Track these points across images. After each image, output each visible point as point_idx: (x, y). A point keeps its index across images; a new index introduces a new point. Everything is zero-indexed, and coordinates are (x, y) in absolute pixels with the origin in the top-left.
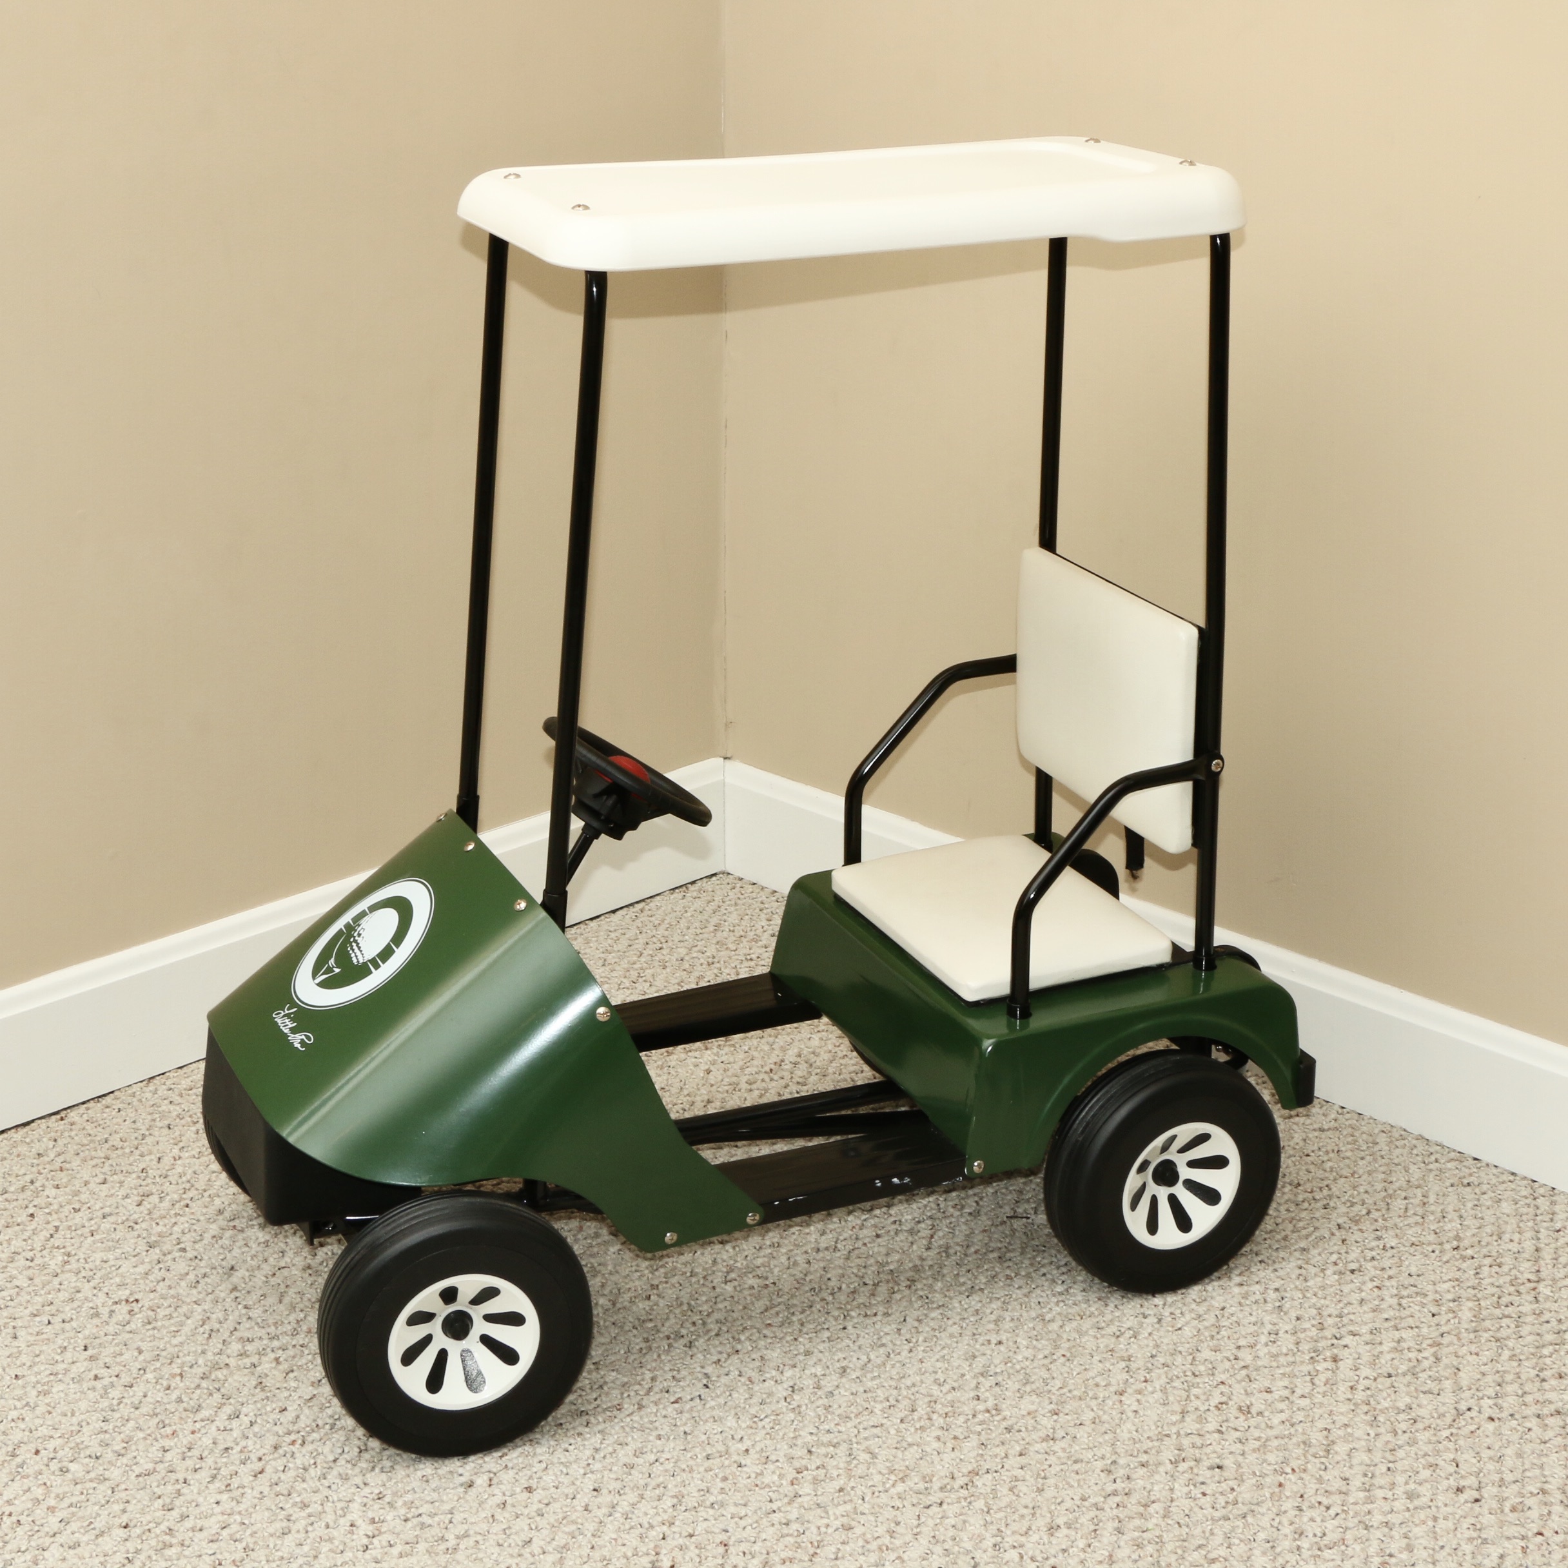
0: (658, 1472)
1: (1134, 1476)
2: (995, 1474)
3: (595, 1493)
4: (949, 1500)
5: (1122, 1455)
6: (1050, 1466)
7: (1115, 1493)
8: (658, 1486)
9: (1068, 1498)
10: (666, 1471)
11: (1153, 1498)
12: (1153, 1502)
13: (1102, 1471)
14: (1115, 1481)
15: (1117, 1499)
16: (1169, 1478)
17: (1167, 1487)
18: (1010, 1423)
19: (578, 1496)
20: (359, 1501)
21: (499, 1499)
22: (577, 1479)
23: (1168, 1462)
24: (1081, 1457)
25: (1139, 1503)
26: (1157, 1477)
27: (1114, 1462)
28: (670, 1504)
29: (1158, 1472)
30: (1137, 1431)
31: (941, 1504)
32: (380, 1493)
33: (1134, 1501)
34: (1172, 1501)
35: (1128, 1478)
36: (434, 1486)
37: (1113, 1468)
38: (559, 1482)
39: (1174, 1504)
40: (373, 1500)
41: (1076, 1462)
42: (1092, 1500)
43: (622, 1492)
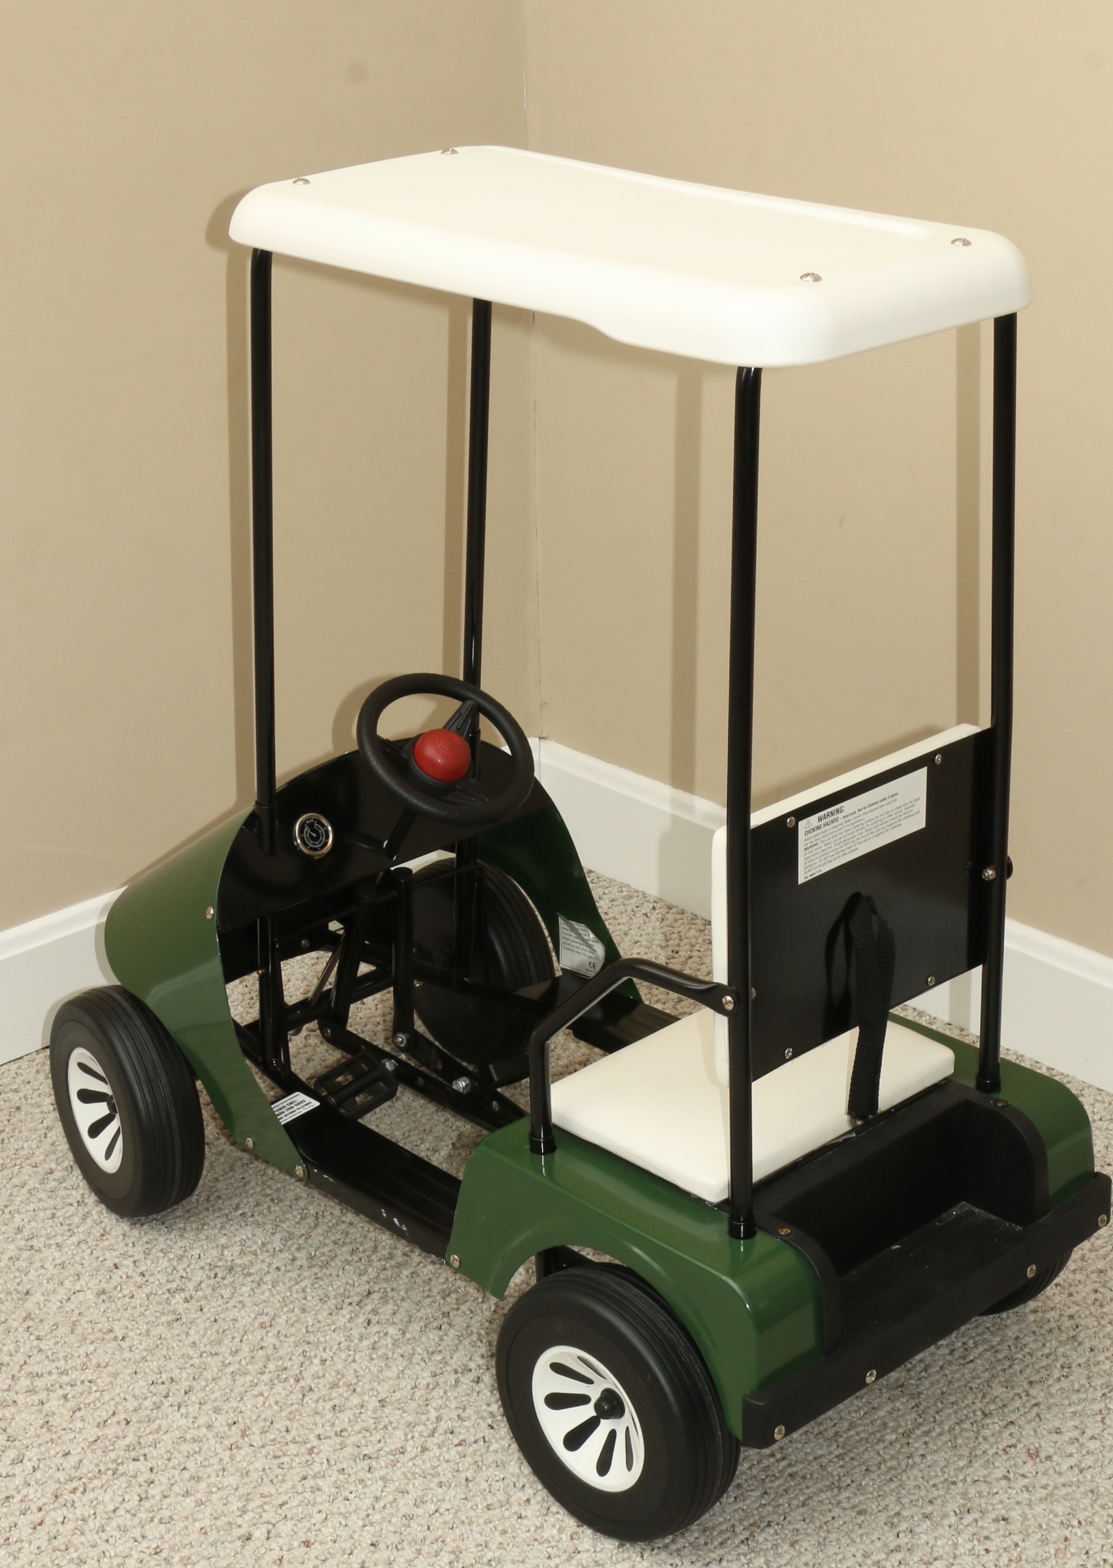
0: (437, 1524)
1: (918, 1530)
2: (776, 1527)
3: (373, 1548)
4: (730, 1558)
5: (907, 1506)
6: (833, 1518)
7: (898, 1549)
8: (437, 1540)
9: (850, 1555)
10: (445, 1523)
11: (935, 1555)
12: (936, 1559)
13: (885, 1524)
14: (898, 1536)
15: (899, 1556)
16: (953, 1532)
17: (950, 1543)
18: (794, 1469)
19: (356, 1552)
20: (136, 1557)
21: (275, 1555)
22: (355, 1532)
23: (952, 1513)
24: (865, 1507)
25: (921, 1560)
26: (941, 1531)
27: (898, 1514)
28: (446, 1561)
29: (942, 1526)
30: (922, 1478)
31: (720, 1560)
32: (158, 1547)
33: (916, 1559)
34: (955, 1557)
35: (911, 1531)
36: (211, 1539)
37: (895, 1520)
38: (337, 1536)
39: (957, 1561)
40: (150, 1555)
41: (859, 1513)
42: (875, 1558)
43: (399, 1547)
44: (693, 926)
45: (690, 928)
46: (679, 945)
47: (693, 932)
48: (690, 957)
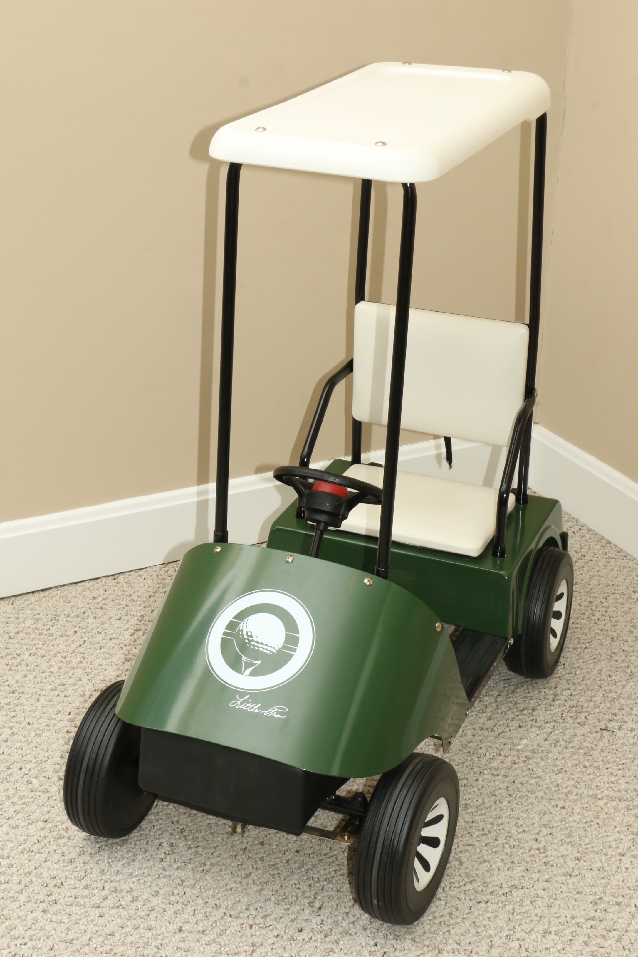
0: (336, 848)
1: (609, 910)
2: (526, 890)
3: (296, 854)
4: (493, 901)
5: (607, 895)
6: (562, 892)
7: (593, 919)
8: (332, 856)
9: (563, 915)
10: (341, 848)
11: (615, 927)
12: (614, 930)
13: (591, 903)
14: (596, 911)
15: (592, 923)
16: (630, 917)
17: (626, 922)
18: (548, 859)
19: (287, 853)
20: (170, 832)
21: (243, 846)
22: (290, 842)
23: (634, 905)
24: (582, 890)
25: (605, 928)
26: (623, 914)
27: (601, 898)
28: (334, 869)
29: (625, 911)
30: (623, 881)
31: (487, 902)
32: (183, 829)
33: (602, 927)
34: (626, 931)
35: (605, 911)
36: (212, 831)
37: (598, 902)
38: (280, 842)
39: (627, 934)
40: (178, 832)
41: (578, 893)
42: (577, 920)
43: (311, 856)
44: (599, 543)
45: (597, 544)
46: (587, 553)
47: (598, 547)
48: (591, 560)
